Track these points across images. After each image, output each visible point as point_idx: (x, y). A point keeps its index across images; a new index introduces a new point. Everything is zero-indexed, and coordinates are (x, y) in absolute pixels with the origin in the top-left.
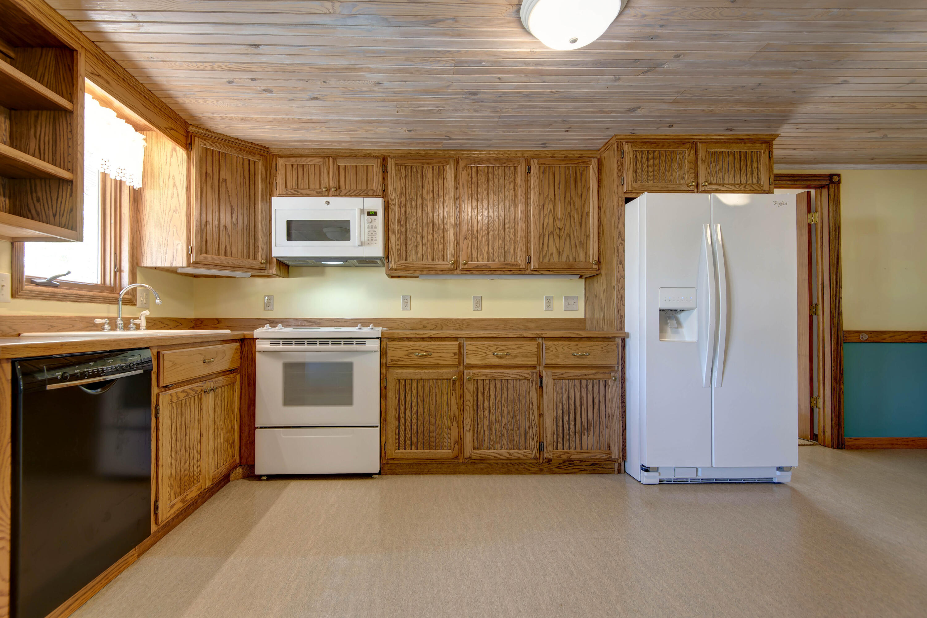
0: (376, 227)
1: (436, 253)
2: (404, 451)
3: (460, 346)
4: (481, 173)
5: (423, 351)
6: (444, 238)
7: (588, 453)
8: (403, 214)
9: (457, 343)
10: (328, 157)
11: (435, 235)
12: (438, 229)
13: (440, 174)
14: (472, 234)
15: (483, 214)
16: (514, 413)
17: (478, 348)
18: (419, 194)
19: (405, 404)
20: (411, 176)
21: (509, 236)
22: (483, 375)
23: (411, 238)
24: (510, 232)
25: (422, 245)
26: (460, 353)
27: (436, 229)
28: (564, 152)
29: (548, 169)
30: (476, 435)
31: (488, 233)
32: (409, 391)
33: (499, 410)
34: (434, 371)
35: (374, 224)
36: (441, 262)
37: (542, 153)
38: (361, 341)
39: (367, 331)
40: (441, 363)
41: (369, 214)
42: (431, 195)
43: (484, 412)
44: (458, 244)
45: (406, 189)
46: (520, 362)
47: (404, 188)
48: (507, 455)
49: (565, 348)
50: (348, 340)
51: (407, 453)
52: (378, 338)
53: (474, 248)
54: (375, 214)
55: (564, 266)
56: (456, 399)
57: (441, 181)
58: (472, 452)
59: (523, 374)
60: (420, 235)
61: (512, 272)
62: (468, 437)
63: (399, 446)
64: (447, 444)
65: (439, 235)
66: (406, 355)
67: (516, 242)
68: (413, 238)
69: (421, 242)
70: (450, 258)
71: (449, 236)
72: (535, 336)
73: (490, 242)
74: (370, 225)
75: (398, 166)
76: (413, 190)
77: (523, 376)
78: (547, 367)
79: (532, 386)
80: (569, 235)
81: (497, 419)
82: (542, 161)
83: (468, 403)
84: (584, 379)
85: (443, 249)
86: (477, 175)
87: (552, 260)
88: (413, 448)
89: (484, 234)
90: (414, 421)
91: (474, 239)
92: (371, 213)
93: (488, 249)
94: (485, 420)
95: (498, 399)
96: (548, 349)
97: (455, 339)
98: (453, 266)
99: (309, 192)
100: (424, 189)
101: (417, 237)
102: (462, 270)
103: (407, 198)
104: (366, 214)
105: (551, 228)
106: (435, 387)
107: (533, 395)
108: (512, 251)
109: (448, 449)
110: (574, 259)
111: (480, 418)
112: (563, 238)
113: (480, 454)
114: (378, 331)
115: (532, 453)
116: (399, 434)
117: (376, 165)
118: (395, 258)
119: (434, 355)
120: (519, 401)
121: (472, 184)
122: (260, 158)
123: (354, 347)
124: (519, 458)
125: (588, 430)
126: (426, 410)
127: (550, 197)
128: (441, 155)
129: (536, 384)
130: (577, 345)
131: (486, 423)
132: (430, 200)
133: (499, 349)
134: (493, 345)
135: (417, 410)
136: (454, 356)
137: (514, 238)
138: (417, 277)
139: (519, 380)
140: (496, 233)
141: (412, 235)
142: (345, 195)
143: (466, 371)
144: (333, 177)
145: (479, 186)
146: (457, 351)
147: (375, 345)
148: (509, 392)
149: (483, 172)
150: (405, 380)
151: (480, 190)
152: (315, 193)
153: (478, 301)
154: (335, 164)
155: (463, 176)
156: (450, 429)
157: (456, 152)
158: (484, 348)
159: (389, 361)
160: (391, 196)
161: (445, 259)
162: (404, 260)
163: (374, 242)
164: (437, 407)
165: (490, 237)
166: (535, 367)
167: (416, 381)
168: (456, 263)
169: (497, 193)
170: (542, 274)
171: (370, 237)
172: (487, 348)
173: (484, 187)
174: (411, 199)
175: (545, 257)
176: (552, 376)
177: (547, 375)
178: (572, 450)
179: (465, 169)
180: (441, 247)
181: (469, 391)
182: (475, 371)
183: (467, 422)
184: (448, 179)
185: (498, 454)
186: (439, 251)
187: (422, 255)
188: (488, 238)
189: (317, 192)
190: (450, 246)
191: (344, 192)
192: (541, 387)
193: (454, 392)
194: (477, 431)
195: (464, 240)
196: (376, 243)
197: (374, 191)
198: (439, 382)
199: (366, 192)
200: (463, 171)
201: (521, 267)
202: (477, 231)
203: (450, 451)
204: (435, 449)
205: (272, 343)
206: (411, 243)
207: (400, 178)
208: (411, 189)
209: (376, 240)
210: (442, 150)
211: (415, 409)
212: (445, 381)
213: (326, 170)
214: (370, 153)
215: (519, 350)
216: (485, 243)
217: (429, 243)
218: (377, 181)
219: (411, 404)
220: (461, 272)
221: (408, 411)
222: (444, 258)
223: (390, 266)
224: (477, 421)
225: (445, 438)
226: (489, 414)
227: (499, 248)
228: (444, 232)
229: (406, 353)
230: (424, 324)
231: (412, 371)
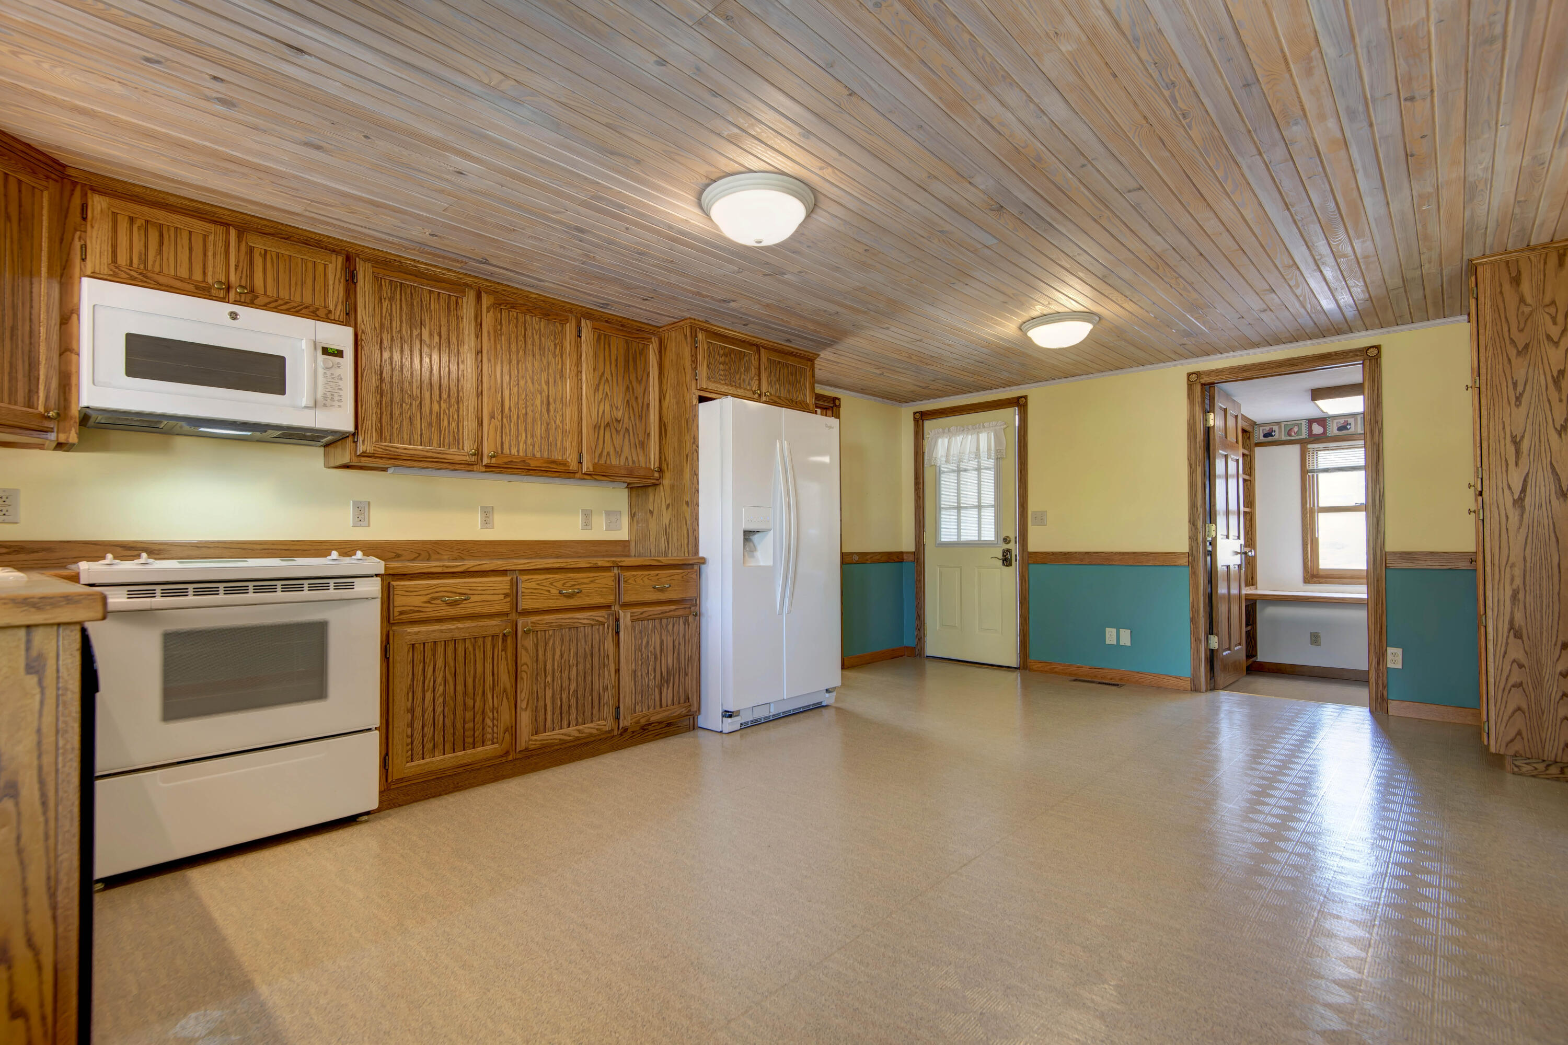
0: (340, 378)
1: (444, 434)
2: (422, 762)
3: (515, 584)
4: (515, 321)
5: (455, 593)
6: (458, 411)
7: (668, 710)
8: (386, 361)
9: (508, 578)
10: (226, 225)
11: (444, 406)
12: (449, 396)
13: (452, 309)
14: (502, 412)
15: (518, 384)
16: (585, 673)
17: (538, 584)
18: (415, 333)
19: (424, 683)
20: (401, 300)
21: (555, 423)
22: (546, 623)
23: (402, 405)
24: (556, 417)
25: (421, 419)
26: (513, 595)
27: (445, 396)
28: (621, 319)
29: (603, 337)
30: (534, 713)
31: (526, 414)
32: (430, 661)
33: (567, 672)
34: (473, 625)
35: (337, 372)
36: (453, 450)
37: (596, 313)
38: (345, 581)
39: (359, 563)
40: (485, 610)
41: (325, 351)
42: (436, 339)
43: (546, 677)
44: (481, 424)
45: (391, 320)
46: (593, 601)
47: (388, 318)
48: (577, 734)
49: (645, 579)
50: (319, 582)
51: (427, 763)
52: (377, 575)
53: (506, 433)
54: (339, 354)
55: (623, 472)
56: (507, 664)
57: (453, 319)
58: (530, 740)
59: (597, 618)
60: (418, 402)
61: (557, 474)
62: (525, 718)
63: (412, 755)
64: (493, 736)
65: (450, 406)
66: (426, 602)
67: (564, 432)
68: (404, 405)
69: (419, 414)
70: (469, 446)
71: (468, 410)
72: (611, 565)
73: (529, 427)
74: (329, 373)
75: (377, 278)
76: (404, 325)
77: (598, 621)
78: (625, 605)
79: (608, 633)
80: (627, 430)
81: (564, 685)
82: (597, 324)
83: (525, 667)
84: (664, 618)
85: (456, 430)
86: (509, 325)
87: (608, 462)
88: (436, 753)
89: (520, 413)
90: (439, 709)
91: (505, 420)
92: (330, 351)
93: (526, 437)
94: (547, 688)
95: (566, 656)
96: (626, 582)
97: (504, 572)
98: (473, 458)
99: (177, 284)
100: (425, 328)
101: (411, 404)
102: (486, 466)
103: (394, 335)
104: (320, 351)
105: (607, 417)
106: (474, 650)
107: (609, 645)
108: (559, 443)
109: (493, 743)
110: (633, 462)
111: (541, 688)
112: (622, 433)
113: (541, 741)
114: (377, 565)
115: (607, 724)
116: (412, 736)
117: (335, 266)
118: (371, 436)
119: (473, 598)
120: (592, 655)
121: (501, 335)
122: (45, 183)
123: (332, 593)
124: (591, 735)
125: (668, 682)
126: (460, 688)
127: (606, 375)
128: (453, 278)
129: (613, 630)
130: (657, 575)
131: (549, 693)
132: (434, 347)
133: (568, 585)
134: (560, 580)
135: (445, 690)
136: (505, 598)
137: (561, 425)
138: (385, 469)
139: (592, 626)
140: (537, 415)
141: (402, 400)
142: (266, 307)
143: (521, 621)
144: (237, 267)
145: (512, 340)
146: (508, 591)
147: (374, 587)
148: (579, 644)
149: (517, 321)
150: (424, 644)
151: (513, 346)
152: (191, 288)
153: (487, 513)
154: (244, 244)
155: (488, 320)
156: (497, 712)
157: (476, 280)
158: (547, 584)
159: (396, 614)
160: (363, 326)
161: (461, 446)
162: (388, 441)
163: (336, 403)
164: (477, 680)
165: (529, 420)
166: (608, 607)
167: (443, 643)
168: (479, 453)
169: (538, 357)
170: (596, 479)
171: (329, 394)
172: (551, 584)
173: (520, 343)
174: (401, 338)
175: (600, 456)
176: (631, 616)
177: (625, 617)
178: (651, 710)
179: (492, 310)
180: (454, 425)
181: (526, 650)
182: (535, 619)
183: (523, 696)
184: (465, 320)
185: (565, 735)
186: (449, 432)
187: (421, 435)
188: (525, 421)
189: (197, 287)
190: (469, 426)
191: (261, 300)
192: (618, 633)
193: (503, 653)
194: (536, 707)
195: (491, 420)
196: (340, 407)
197: (330, 312)
198: (480, 641)
199: (312, 309)
200: (488, 312)
201: (571, 468)
202: (510, 408)
203: (496, 746)
204: (474, 748)
205: (131, 595)
206: (401, 413)
207: (381, 299)
208: (401, 322)
209: (340, 401)
210: (455, 272)
211: (442, 688)
212: (490, 638)
213: (220, 249)
214: (321, 241)
215: (592, 585)
216: (521, 427)
217: (434, 417)
218: (336, 294)
219: (435, 682)
220: (484, 469)
221: (429, 695)
222: (458, 444)
223: (361, 448)
224: (537, 692)
225: (489, 727)
226: (553, 681)
227: (541, 437)
228: (458, 403)
229: (425, 598)
230: (397, 551)
231: (436, 627)
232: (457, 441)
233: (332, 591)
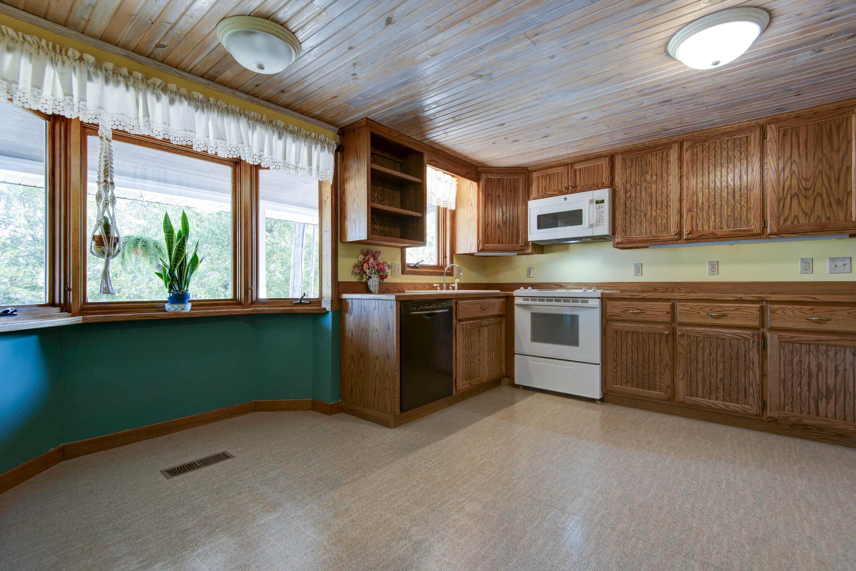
0: (603, 212)
1: (659, 227)
2: (621, 387)
3: (673, 306)
4: (707, 149)
5: (637, 309)
6: (667, 213)
7: (826, 421)
8: (628, 197)
9: (670, 303)
10: (568, 165)
11: (658, 211)
12: (662, 206)
13: (664, 158)
14: (697, 206)
15: (709, 187)
16: (731, 370)
17: (691, 308)
18: (643, 179)
19: (621, 350)
20: (636, 165)
21: (740, 204)
22: (697, 332)
23: (636, 217)
24: (741, 200)
25: (646, 221)
26: (673, 312)
27: (659, 206)
28: (812, 109)
29: (789, 131)
30: (689, 384)
31: (715, 204)
32: (625, 340)
33: (715, 365)
34: (647, 326)
35: (601, 210)
36: (665, 234)
37: (782, 116)
38: (585, 299)
39: (590, 292)
40: (654, 319)
41: (597, 202)
42: (655, 178)
43: (697, 364)
44: (681, 216)
45: (631, 177)
46: (738, 322)
47: (629, 176)
48: (723, 407)
49: (797, 312)
50: (575, 299)
51: (623, 388)
52: (598, 298)
53: (699, 219)
54: (603, 201)
55: (813, 228)
56: (669, 351)
57: (664, 164)
58: (685, 398)
59: (741, 335)
60: (644, 213)
61: (744, 238)
62: (681, 385)
63: (616, 382)
64: (660, 388)
65: (663, 211)
66: (622, 312)
67: (748, 209)
68: (637, 216)
69: (644, 219)
70: (673, 230)
71: (673, 211)
72: (757, 299)
73: (718, 212)
74: (598, 211)
75: (624, 160)
76: (637, 177)
77: (742, 337)
78: (773, 329)
79: (753, 347)
80: (820, 195)
81: (712, 373)
82: (781, 124)
83: (681, 355)
84: (823, 345)
85: (666, 223)
86: (703, 153)
87: (796, 222)
88: (628, 385)
89: (711, 205)
90: (630, 365)
91: (699, 211)
92: (599, 202)
93: (715, 218)
94: (699, 372)
95: (714, 355)
96: (773, 312)
97: (668, 300)
98: (676, 237)
99: (554, 193)
100: (648, 174)
101: (641, 215)
102: (686, 239)
103: (632, 184)
104: (595, 203)
105: (795, 190)
106: (649, 339)
107: (754, 355)
108: (744, 217)
109: (661, 391)
110: (829, 218)
111: (693, 370)
112: (812, 199)
113: (693, 401)
114: (598, 293)
115: (753, 409)
116: (616, 373)
117: (604, 163)
118: (621, 234)
119: (647, 312)
120: (737, 359)
121: (697, 161)
122: (521, 176)
123: (580, 304)
124: (736, 412)
125: (828, 398)
126: (640, 357)
127: (793, 158)
128: (665, 142)
129: (758, 345)
130: (812, 309)
131: (700, 375)
132: (653, 183)
133: (715, 310)
134: (708, 307)
135: (632, 356)
136: (667, 314)
137: (745, 205)
138: (647, 247)
139: (738, 339)
140: (724, 203)
141: (636, 214)
142: (580, 191)
143: (678, 328)
144: (571, 179)
145: (704, 162)
146: (669, 311)
148: (725, 350)
149: (709, 149)
150: (622, 331)
151: (706, 165)
152: (557, 192)
153: (714, 266)
154: (573, 169)
155: (687, 156)
156: (663, 375)
157: (680, 137)
158: (698, 309)
159: (608, 316)
160: (617, 185)
161: (669, 231)
162: (629, 235)
163: (601, 223)
164: (650, 355)
165: (718, 206)
166: (757, 329)
167: (631, 333)
168: (680, 233)
169: (725, 165)
170: (783, 237)
171: (598, 220)
172: (701, 309)
173: (711, 161)
174: (636, 184)
175: (786, 220)
176: (778, 338)
177: (772, 339)
178: (805, 414)
179: (690, 149)
180: (664, 221)
181: (682, 345)
182: (688, 328)
183: (680, 372)
184: (672, 161)
185: (713, 404)
186: (662, 224)
187: (646, 229)
188: (714, 208)
189: (559, 192)
190: (674, 219)
191: (579, 188)
192: (765, 348)
193: (666, 344)
194: (690, 380)
195: (688, 213)
196: (603, 224)
197: (603, 184)
198: (652, 335)
199: (596, 185)
200: (687, 151)
201: (754, 232)
202: (703, 204)
203: (663, 393)
204: (649, 390)
205: (526, 300)
206: (636, 221)
207: (626, 169)
208: (636, 176)
209: (603, 222)
210: (665, 138)
211: (631, 354)
212: (658, 335)
213: (566, 175)
214: (601, 154)
215: (737, 312)
216: (711, 213)
217: (653, 219)
218: (606, 175)
219: (627, 351)
220: (685, 241)
221: (624, 356)
222: (667, 230)
223: (616, 241)
224: (691, 372)
225: (658, 382)
226: (703, 368)
227: (728, 216)
228: (667, 208)
229: (622, 310)
230: (655, 288)
231: (627, 325)
232: (667, 228)
233: (580, 303)
